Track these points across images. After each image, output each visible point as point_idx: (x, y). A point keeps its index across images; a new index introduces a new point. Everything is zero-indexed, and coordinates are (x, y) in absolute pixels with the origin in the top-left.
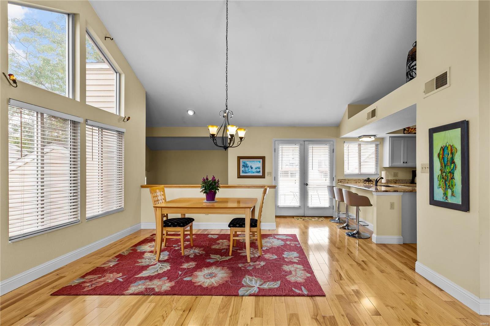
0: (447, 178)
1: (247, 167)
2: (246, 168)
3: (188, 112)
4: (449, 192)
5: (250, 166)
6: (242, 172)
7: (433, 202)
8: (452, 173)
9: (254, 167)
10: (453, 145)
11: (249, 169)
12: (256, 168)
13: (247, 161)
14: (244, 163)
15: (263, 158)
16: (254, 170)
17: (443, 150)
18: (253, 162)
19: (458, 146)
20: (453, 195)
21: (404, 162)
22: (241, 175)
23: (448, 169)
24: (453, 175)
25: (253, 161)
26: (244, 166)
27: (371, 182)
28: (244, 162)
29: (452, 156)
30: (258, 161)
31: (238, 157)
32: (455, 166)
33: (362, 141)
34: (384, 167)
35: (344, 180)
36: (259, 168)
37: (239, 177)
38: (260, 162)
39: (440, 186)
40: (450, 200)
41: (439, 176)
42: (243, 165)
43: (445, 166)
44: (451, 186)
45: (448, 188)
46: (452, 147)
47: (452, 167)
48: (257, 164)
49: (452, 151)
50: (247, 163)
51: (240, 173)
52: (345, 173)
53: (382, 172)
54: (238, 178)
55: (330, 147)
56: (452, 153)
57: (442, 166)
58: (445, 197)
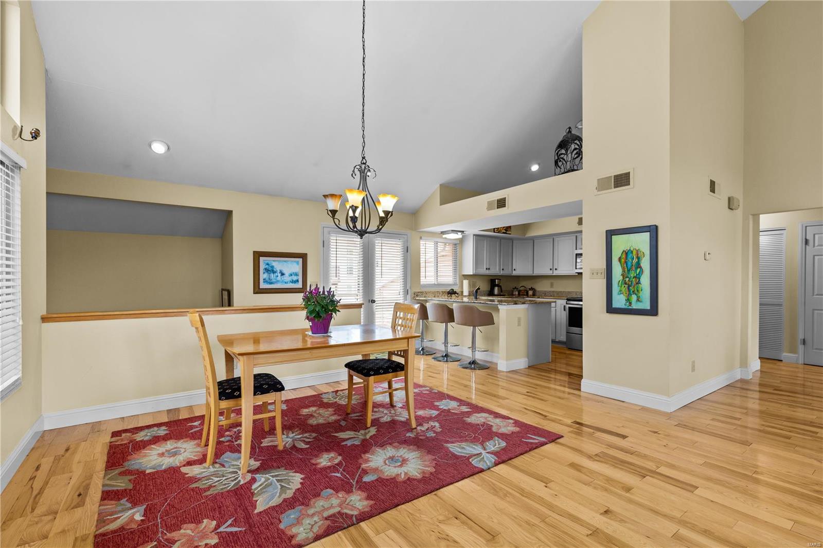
0: (632, 283)
1: (274, 272)
2: (272, 274)
3: (152, 147)
4: (634, 298)
5: (279, 271)
6: (264, 282)
7: (611, 309)
8: (638, 277)
9: (287, 272)
10: (639, 249)
11: (277, 276)
12: (291, 275)
13: (274, 261)
14: (268, 264)
15: (304, 257)
16: (287, 278)
17: (627, 254)
18: (285, 263)
19: (646, 249)
20: (639, 301)
21: (487, 269)
22: (261, 287)
23: (632, 274)
24: (639, 280)
25: (285, 261)
26: (267, 270)
27: (456, 295)
28: (266, 262)
29: (639, 261)
30: (295, 261)
31: (254, 252)
32: (642, 271)
33: (446, 238)
34: (463, 275)
35: (421, 292)
36: (296, 275)
37: (258, 290)
38: (298, 263)
39: (622, 292)
40: (635, 306)
41: (619, 281)
42: (265, 269)
43: (629, 271)
44: (636, 292)
45: (632, 293)
46: (637, 251)
47: (638, 272)
48: (294, 266)
49: (638, 255)
50: (274, 264)
51: (259, 283)
52: (421, 283)
53: (464, 281)
54: (254, 293)
55: (404, 244)
56: (638, 258)
57: (624, 271)
58: (628, 303)
